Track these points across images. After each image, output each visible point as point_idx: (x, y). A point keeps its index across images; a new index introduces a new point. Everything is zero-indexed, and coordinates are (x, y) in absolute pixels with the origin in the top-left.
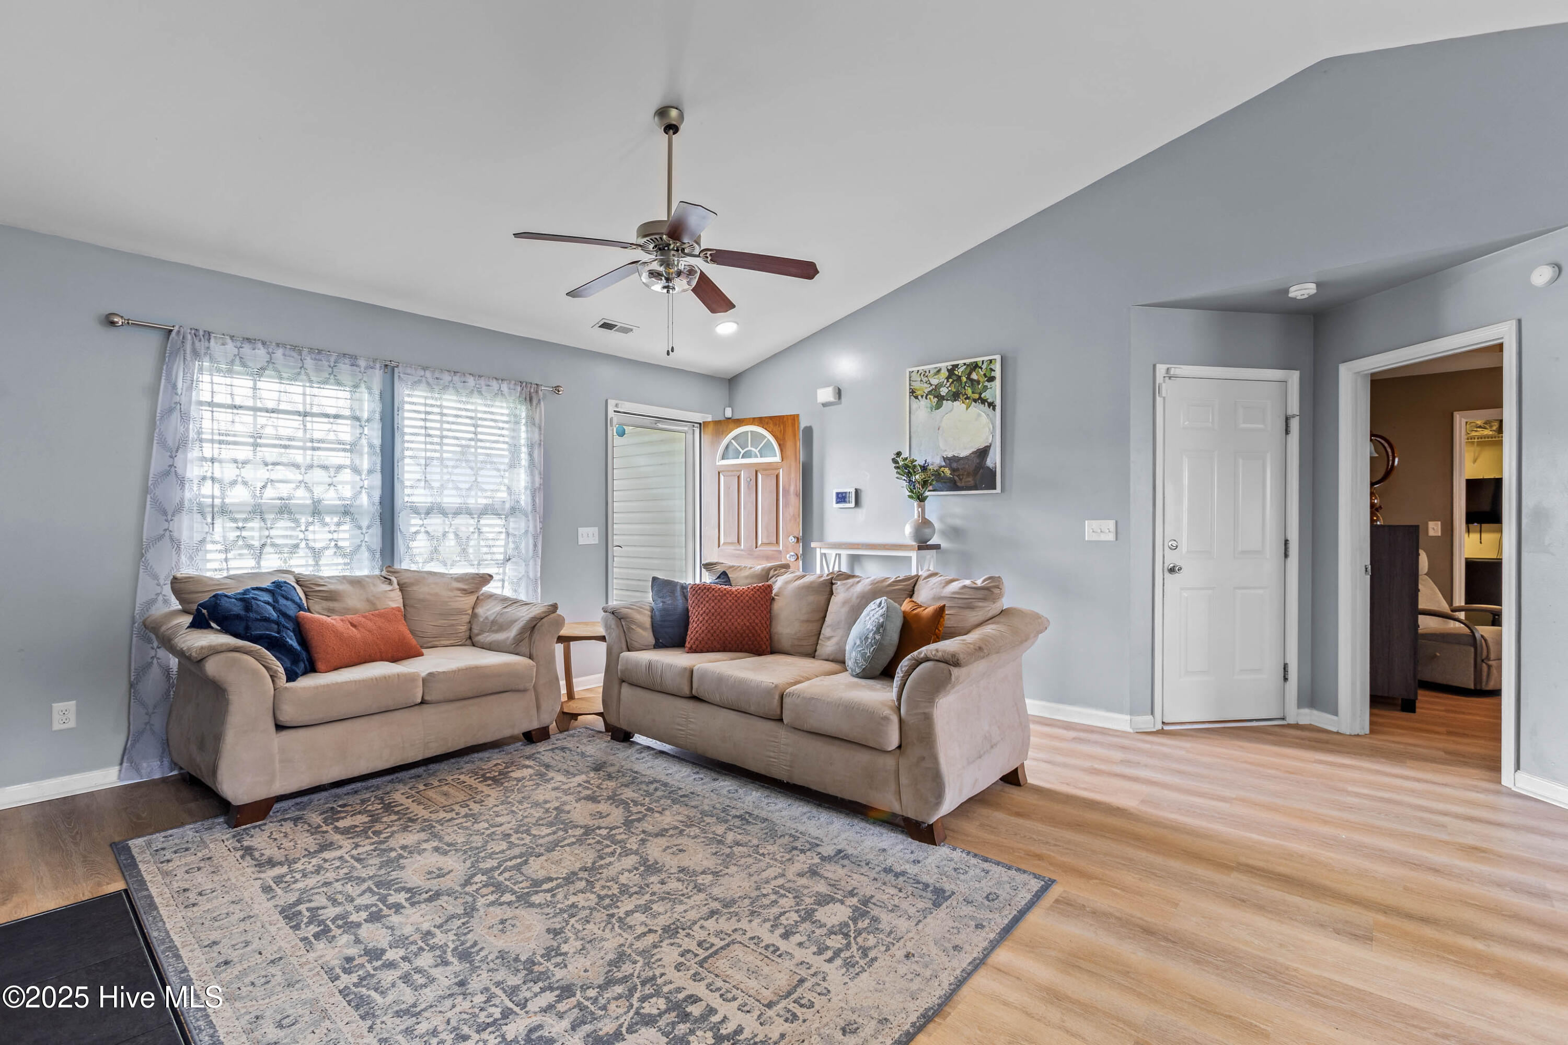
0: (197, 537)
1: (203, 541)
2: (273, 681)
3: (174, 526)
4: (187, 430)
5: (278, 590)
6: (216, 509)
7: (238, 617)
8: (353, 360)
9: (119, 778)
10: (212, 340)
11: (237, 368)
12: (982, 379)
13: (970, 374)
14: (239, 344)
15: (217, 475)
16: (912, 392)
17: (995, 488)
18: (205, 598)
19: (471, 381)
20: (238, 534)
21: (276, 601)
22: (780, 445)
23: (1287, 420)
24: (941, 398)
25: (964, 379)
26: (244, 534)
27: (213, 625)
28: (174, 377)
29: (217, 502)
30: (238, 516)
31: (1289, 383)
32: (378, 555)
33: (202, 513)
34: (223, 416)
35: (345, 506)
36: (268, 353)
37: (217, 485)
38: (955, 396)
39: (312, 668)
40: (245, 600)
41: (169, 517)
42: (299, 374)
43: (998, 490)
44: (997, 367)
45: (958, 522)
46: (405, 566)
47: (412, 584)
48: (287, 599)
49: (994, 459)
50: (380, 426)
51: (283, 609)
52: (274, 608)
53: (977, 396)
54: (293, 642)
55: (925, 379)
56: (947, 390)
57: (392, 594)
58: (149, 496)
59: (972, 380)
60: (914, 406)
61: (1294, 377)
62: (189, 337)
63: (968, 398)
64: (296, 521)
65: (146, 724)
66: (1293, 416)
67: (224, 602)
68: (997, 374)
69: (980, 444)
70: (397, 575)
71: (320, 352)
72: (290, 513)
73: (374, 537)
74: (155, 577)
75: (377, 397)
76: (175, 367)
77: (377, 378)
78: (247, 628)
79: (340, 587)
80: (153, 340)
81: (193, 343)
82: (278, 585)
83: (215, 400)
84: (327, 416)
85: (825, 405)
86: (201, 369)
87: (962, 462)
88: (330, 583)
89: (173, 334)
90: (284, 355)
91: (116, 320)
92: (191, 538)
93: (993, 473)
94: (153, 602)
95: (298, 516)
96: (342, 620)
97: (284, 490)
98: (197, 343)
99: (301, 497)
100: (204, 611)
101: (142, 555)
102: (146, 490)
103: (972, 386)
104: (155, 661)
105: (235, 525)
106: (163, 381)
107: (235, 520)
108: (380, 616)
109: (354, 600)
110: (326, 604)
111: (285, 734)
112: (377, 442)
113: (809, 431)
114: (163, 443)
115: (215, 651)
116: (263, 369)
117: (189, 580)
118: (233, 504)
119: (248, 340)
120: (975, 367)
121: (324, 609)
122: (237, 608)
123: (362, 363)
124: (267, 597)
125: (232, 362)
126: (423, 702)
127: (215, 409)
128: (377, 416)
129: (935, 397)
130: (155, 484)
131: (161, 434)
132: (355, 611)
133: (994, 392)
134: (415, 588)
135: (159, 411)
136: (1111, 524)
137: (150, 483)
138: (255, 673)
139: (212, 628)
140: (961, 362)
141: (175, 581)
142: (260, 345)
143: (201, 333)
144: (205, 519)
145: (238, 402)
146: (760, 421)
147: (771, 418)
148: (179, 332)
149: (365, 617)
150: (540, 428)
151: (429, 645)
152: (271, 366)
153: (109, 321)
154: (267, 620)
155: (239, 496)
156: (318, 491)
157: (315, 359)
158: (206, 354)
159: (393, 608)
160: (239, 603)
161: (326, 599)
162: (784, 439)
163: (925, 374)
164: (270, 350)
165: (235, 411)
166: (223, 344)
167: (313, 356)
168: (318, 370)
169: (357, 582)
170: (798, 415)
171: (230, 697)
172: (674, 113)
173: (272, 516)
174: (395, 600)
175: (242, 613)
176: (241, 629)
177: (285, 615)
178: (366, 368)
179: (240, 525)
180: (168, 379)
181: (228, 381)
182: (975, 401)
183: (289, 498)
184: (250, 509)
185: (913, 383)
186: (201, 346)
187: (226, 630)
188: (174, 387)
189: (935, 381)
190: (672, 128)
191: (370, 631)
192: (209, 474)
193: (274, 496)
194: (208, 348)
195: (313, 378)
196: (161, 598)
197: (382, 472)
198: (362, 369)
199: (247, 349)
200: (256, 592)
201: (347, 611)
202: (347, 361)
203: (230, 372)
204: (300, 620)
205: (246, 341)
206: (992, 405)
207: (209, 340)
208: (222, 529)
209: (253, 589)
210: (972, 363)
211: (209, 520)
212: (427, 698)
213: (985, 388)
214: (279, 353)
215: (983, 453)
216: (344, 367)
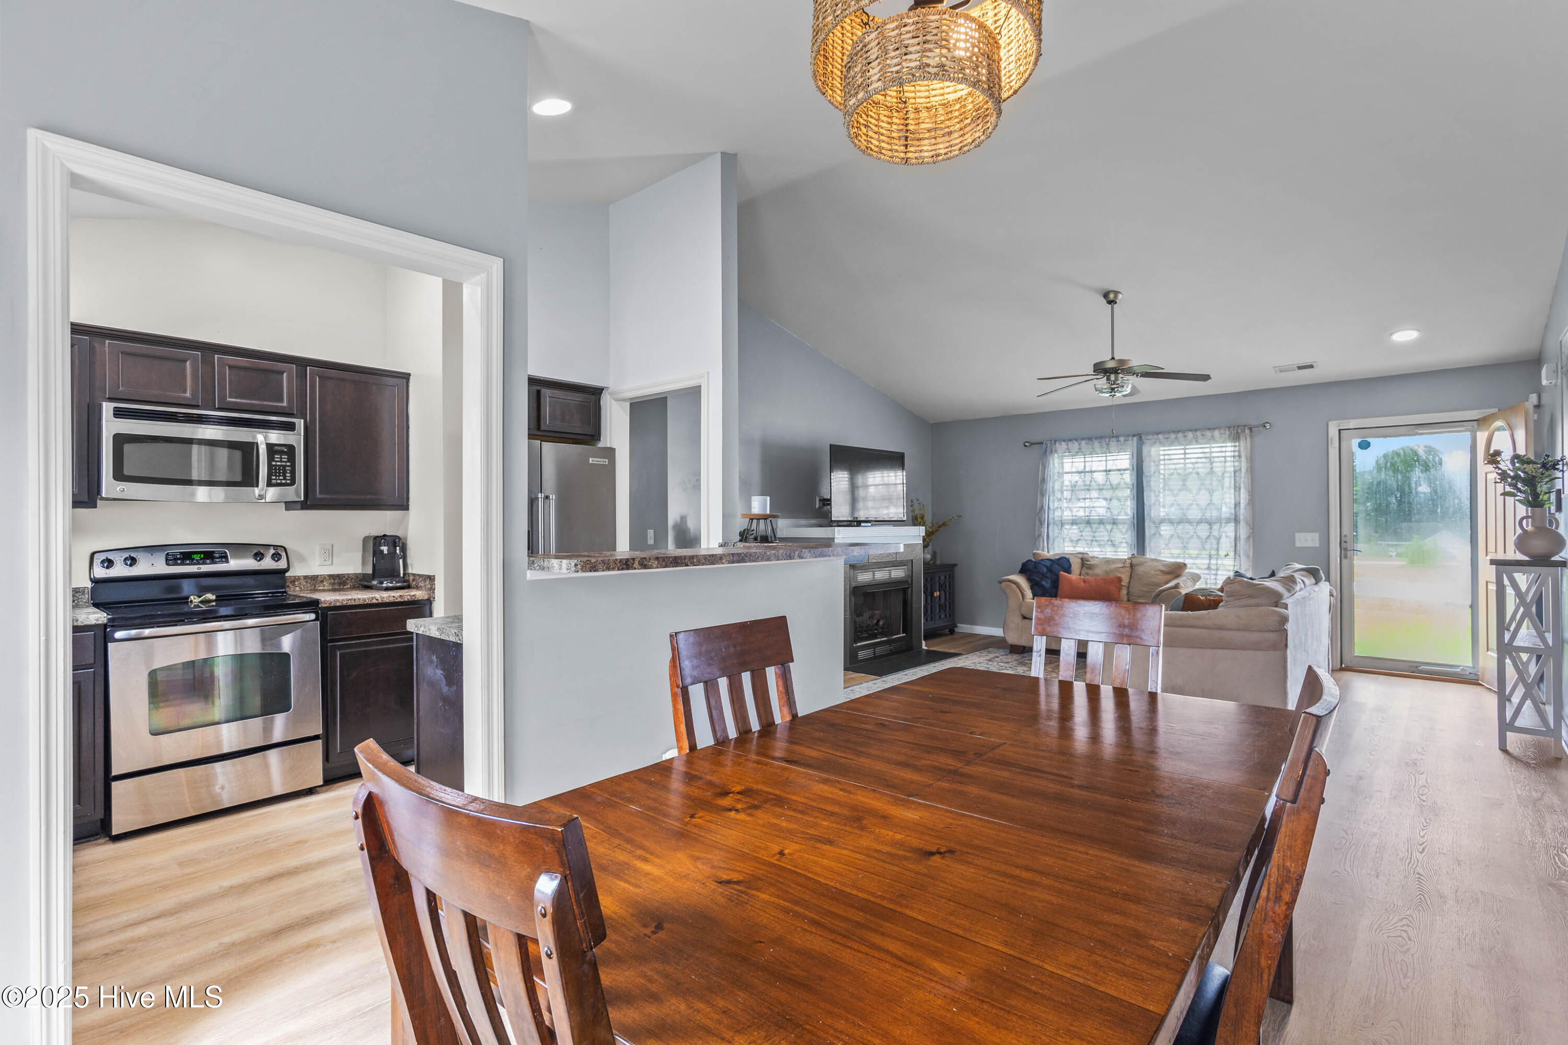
3: (1045, 530)
8: (1118, 438)
10: (1057, 443)
19: (1190, 435)
28: (1044, 464)
32: (1134, 547)
41: (1044, 526)
50: (1134, 473)
57: (1122, 569)
58: (1037, 517)
70: (1132, 559)
71: (1101, 438)
72: (1103, 524)
73: (1130, 537)
75: (1131, 456)
76: (1044, 460)
77: (1131, 446)
81: (1050, 446)
84: (1119, 470)
86: (1054, 458)
90: (1086, 444)
91: (1027, 444)
97: (1100, 512)
101: (1035, 543)
106: (1040, 467)
108: (1105, 580)
112: (1132, 482)
114: (1042, 494)
116: (1077, 452)
123: (1124, 438)
128: (1133, 466)
131: (1041, 490)
132: (1096, 575)
134: (1138, 567)
135: (1040, 480)
141: (1034, 554)
142: (1075, 441)
143: (1053, 441)
146: (1504, 414)
147: (1510, 409)
148: (1045, 444)
149: (1096, 579)
150: (1247, 458)
153: (1025, 445)
156: (1114, 512)
157: (1099, 443)
158: (1055, 451)
159: (1116, 577)
172: (1112, 296)
174: (1124, 573)
180: (1042, 465)
181: (1071, 460)
186: (1053, 447)
188: (1044, 469)
190: (1111, 302)
192: (1059, 506)
194: (1056, 448)
195: (1099, 452)
197: (1135, 499)
198: (1124, 442)
201: (1093, 575)
204: (1059, 576)
207: (1055, 443)
214: (1083, 442)
216: (1113, 443)
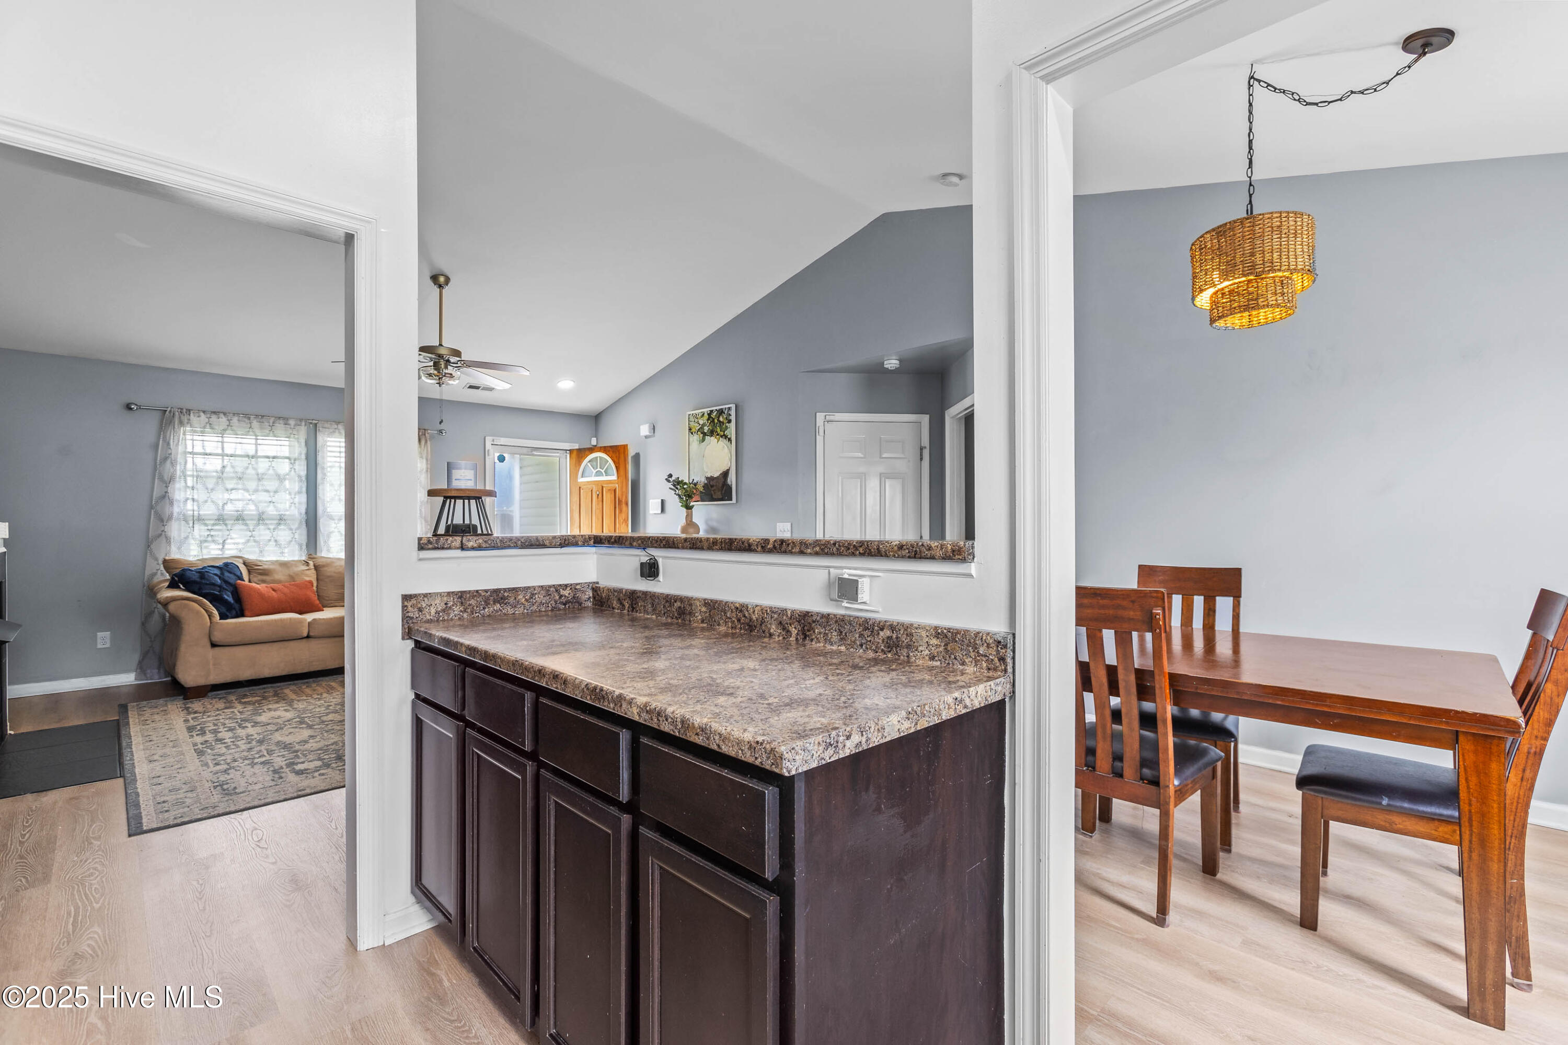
0: (183, 535)
1: (187, 538)
2: (210, 619)
3: (166, 528)
4: (175, 470)
5: (227, 568)
6: (195, 518)
7: (195, 582)
8: (286, 420)
9: (136, 679)
10: (192, 414)
11: (208, 430)
12: (725, 421)
13: (719, 417)
14: (208, 416)
15: (196, 497)
16: (690, 429)
17: (731, 500)
18: (178, 571)
20: (209, 533)
21: (222, 574)
22: (616, 467)
23: (921, 449)
24: (705, 434)
25: (716, 421)
26: (212, 533)
27: (181, 586)
28: (168, 438)
29: (196, 513)
30: (207, 522)
31: (922, 424)
32: (304, 547)
33: (186, 520)
34: (199, 461)
35: (281, 515)
36: (228, 420)
37: (195, 503)
38: (712, 433)
39: (242, 614)
40: (202, 573)
41: (165, 524)
42: (249, 431)
43: (734, 501)
44: (733, 413)
45: (715, 524)
46: (324, 554)
47: (324, 566)
48: (230, 573)
49: (732, 479)
50: (306, 463)
51: (226, 579)
52: (220, 578)
53: (722, 433)
54: (229, 597)
55: (696, 420)
56: (707, 429)
57: (308, 572)
58: (153, 511)
59: (720, 422)
60: (691, 439)
61: (925, 419)
62: (177, 413)
63: (718, 435)
64: (246, 525)
65: (150, 647)
66: (925, 447)
67: (188, 573)
68: (733, 418)
69: (725, 469)
70: (314, 560)
71: (263, 416)
72: (243, 520)
73: (301, 535)
74: (156, 559)
75: (303, 444)
76: (169, 433)
77: (303, 432)
78: (200, 589)
79: (272, 567)
80: (157, 416)
81: (180, 417)
82: (226, 565)
83: (195, 451)
84: (268, 457)
85: (646, 437)
86: (184, 434)
87: (715, 481)
88: (265, 564)
89: (167, 412)
90: (239, 420)
91: (133, 407)
92: (180, 536)
93: (730, 488)
94: (154, 574)
95: (248, 522)
96: (267, 587)
97: (239, 506)
98: (182, 417)
99: (251, 509)
100: (176, 578)
101: (149, 546)
102: (151, 507)
103: (720, 426)
104: (156, 610)
105: (206, 528)
106: (161, 442)
107: (206, 525)
108: (297, 585)
109: (281, 575)
110: (260, 577)
111: (217, 649)
112: (303, 473)
113: (637, 457)
114: (161, 479)
115: (174, 599)
116: (225, 430)
117: (173, 561)
118: (205, 515)
119: (214, 413)
120: (721, 412)
121: (259, 580)
122: (196, 577)
123: (292, 422)
124: (217, 572)
125: (204, 427)
126: (308, 637)
127: (195, 456)
128: (303, 457)
129: (702, 433)
130: (157, 502)
131: (160, 474)
132: (279, 582)
133: (731, 430)
134: (325, 568)
135: (158, 459)
136: (789, 525)
137: (153, 503)
138: (198, 612)
139: (180, 588)
140: (714, 408)
141: (165, 562)
142: (222, 415)
143: (184, 411)
144: (188, 524)
145: (208, 451)
146: (605, 449)
147: (611, 447)
148: (170, 411)
149: (284, 586)
150: (427, 460)
151: (332, 605)
152: (229, 428)
153: (128, 407)
154: (214, 584)
155: (209, 510)
156: (262, 507)
157: (260, 422)
158: (188, 423)
159: (306, 581)
160: (198, 574)
161: (261, 574)
162: (619, 463)
163: (696, 416)
164: (229, 418)
165: (206, 456)
166: (199, 417)
167: (258, 420)
168: (262, 428)
169: (284, 564)
170: (627, 445)
171: (183, 626)
173: (231, 522)
174: (311, 576)
175: (198, 580)
176: (196, 589)
177: (226, 582)
178: (295, 425)
179: (210, 527)
180: (164, 440)
181: (201, 438)
182: (722, 436)
183: (243, 511)
184: (216, 517)
185: (691, 423)
186: (185, 419)
187: (188, 589)
188: (168, 444)
189: (701, 422)
191: (285, 594)
192: (191, 497)
193: (233, 509)
194: (189, 420)
195: (258, 434)
196: (159, 572)
197: (307, 493)
198: (292, 427)
199: (214, 417)
200: (210, 568)
201: (274, 581)
202: (281, 422)
203: (203, 433)
204: (237, 586)
205: (212, 414)
206: (730, 440)
207: (189, 415)
208: (199, 531)
209: (208, 566)
210: (720, 409)
211: (191, 525)
212: (311, 634)
213: (727, 428)
214: (235, 419)
215: (726, 474)
216: (280, 426)
